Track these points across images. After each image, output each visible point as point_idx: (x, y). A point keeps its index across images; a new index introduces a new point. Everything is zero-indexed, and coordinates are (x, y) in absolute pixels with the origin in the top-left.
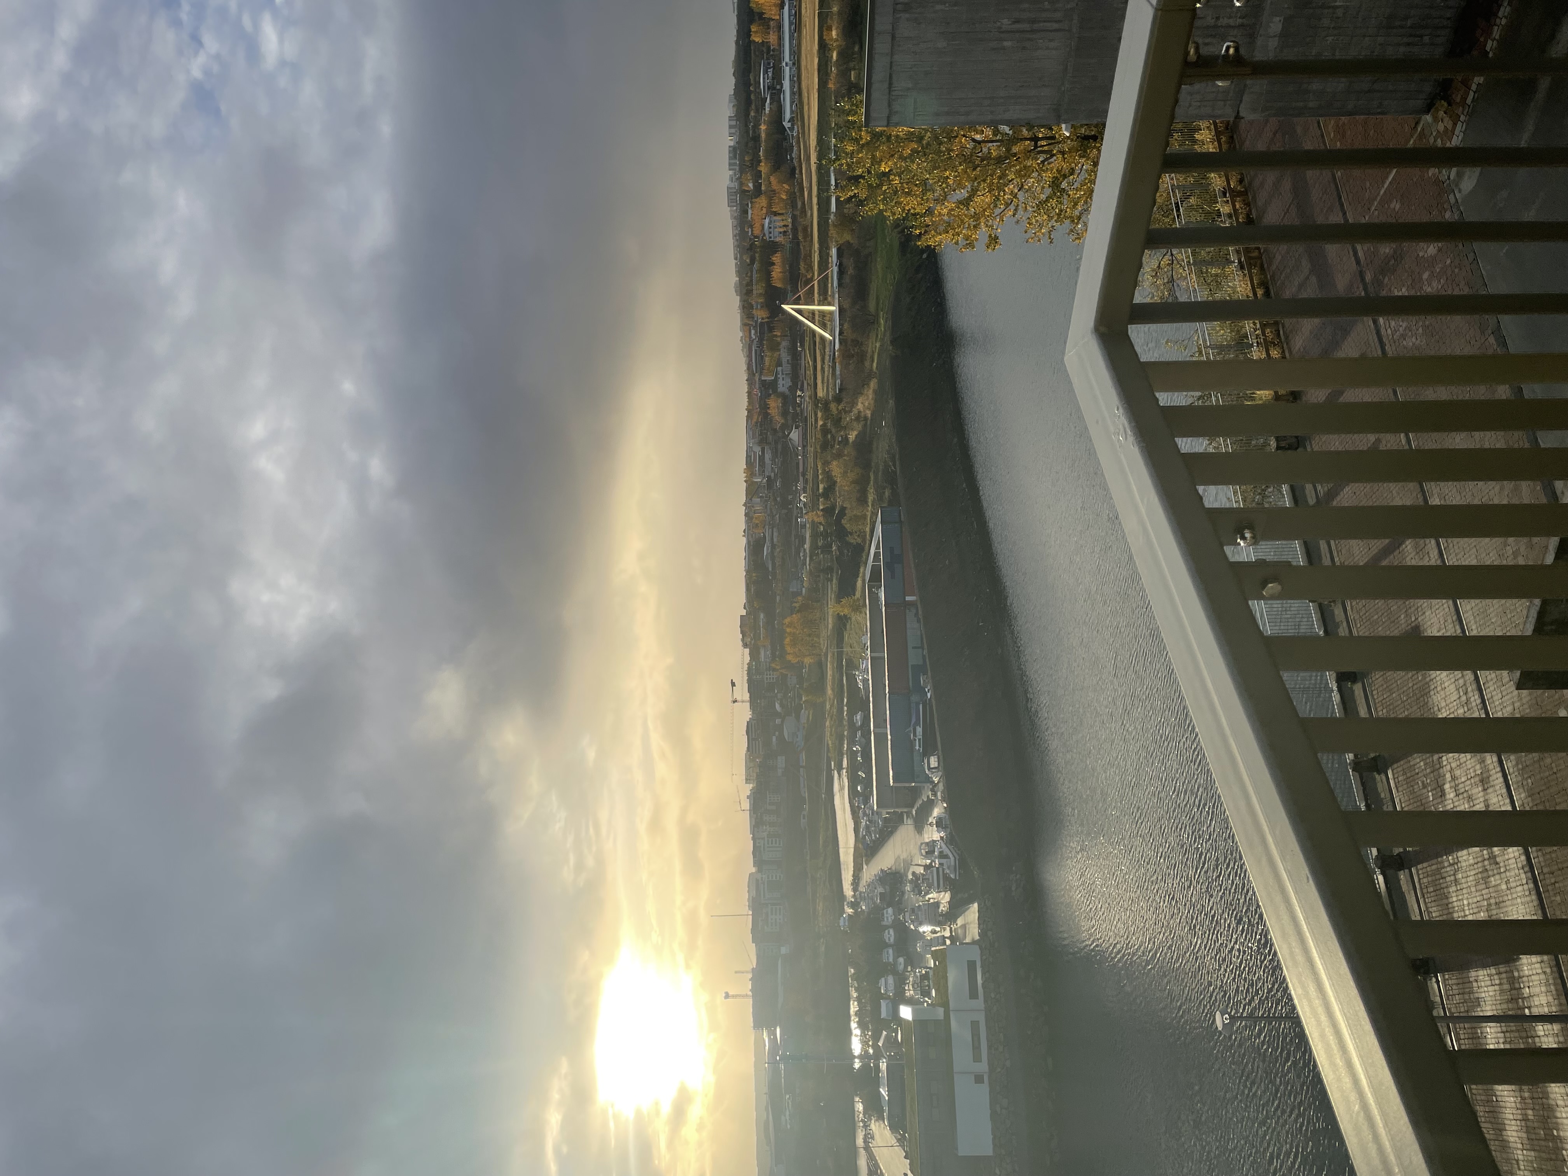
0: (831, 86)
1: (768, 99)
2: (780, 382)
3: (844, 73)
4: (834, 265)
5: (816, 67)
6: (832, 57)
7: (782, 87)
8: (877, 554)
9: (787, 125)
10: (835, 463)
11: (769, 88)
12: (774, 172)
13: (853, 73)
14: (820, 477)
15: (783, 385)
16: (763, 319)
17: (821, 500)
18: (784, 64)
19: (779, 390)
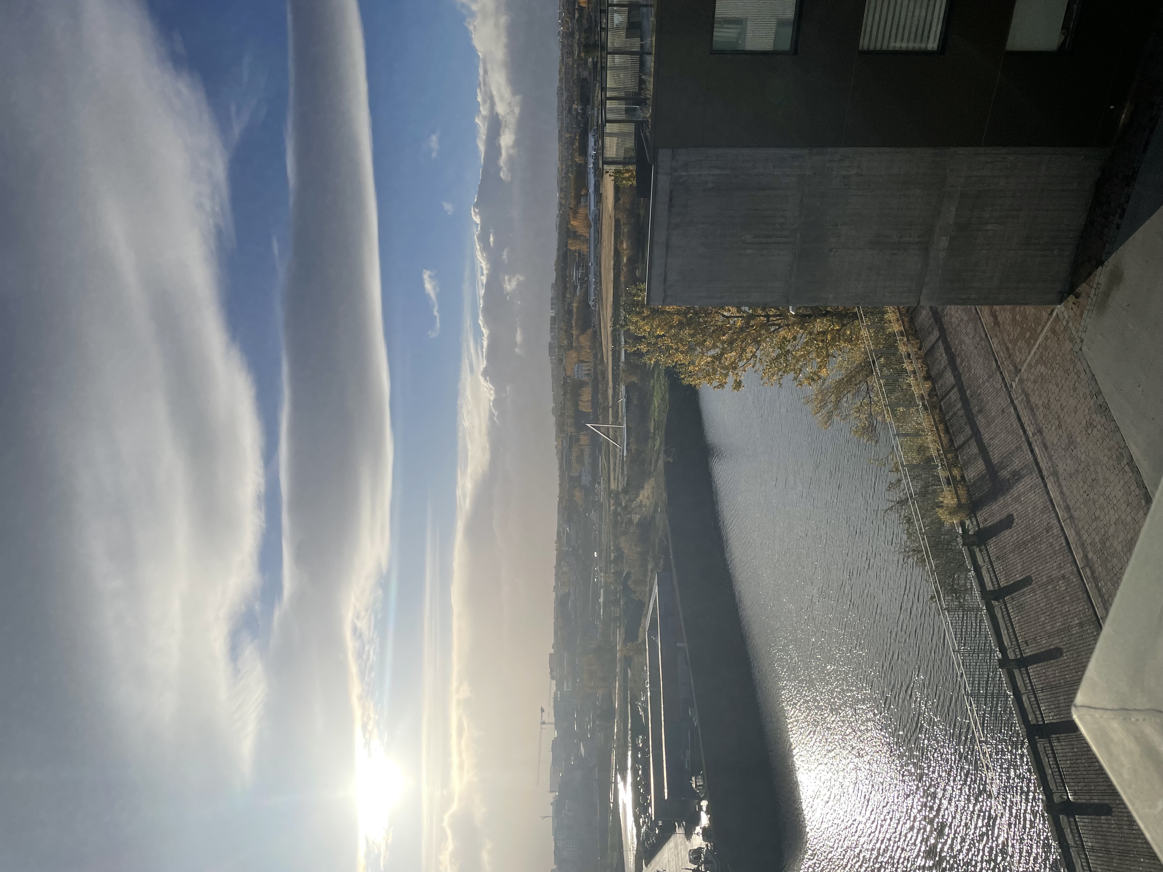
0: (622, 279)
1: (579, 287)
2: (584, 478)
3: (632, 272)
4: (623, 397)
5: (612, 266)
6: (623, 260)
7: (588, 279)
8: (654, 609)
9: (591, 303)
10: (623, 538)
11: (579, 279)
12: (582, 334)
13: (637, 270)
14: (612, 548)
15: (586, 480)
16: (572, 433)
17: (612, 565)
18: (590, 264)
19: (582, 483)
